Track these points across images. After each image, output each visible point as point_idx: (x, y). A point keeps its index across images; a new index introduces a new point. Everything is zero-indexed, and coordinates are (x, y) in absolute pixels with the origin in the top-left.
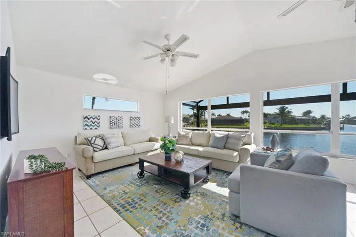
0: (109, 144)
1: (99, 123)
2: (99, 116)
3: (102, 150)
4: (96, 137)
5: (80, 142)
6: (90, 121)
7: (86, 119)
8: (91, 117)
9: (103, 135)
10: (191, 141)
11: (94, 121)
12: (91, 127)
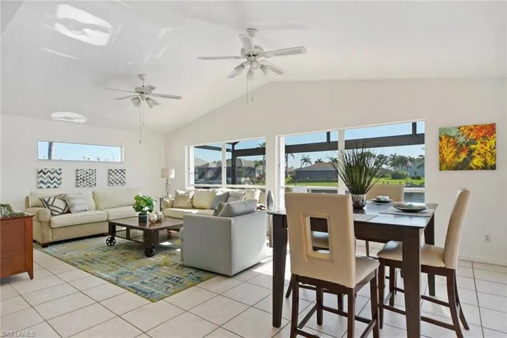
0: (72, 207)
1: (60, 179)
2: (60, 170)
3: (62, 214)
4: (55, 198)
5: (33, 205)
6: (47, 176)
7: (41, 174)
8: (49, 171)
9: (65, 195)
10: (192, 203)
11: (52, 176)
12: (49, 185)
